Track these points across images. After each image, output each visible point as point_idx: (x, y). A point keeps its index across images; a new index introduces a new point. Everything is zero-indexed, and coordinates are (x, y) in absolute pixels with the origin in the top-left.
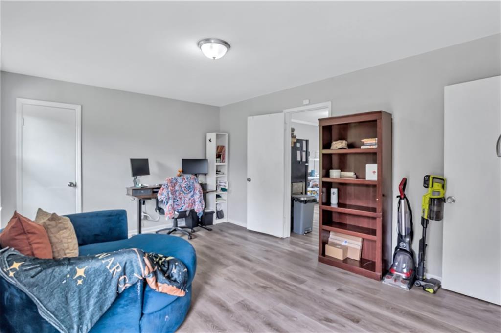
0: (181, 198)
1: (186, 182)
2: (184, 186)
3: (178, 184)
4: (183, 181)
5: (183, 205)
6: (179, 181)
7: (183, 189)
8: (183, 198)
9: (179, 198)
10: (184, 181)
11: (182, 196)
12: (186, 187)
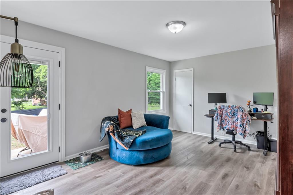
0: (226, 120)
1: (231, 109)
2: (229, 112)
3: (225, 110)
4: (228, 109)
5: (227, 125)
6: (225, 108)
7: (228, 114)
8: (227, 120)
9: (225, 119)
10: (230, 108)
11: (227, 118)
12: (230, 113)
